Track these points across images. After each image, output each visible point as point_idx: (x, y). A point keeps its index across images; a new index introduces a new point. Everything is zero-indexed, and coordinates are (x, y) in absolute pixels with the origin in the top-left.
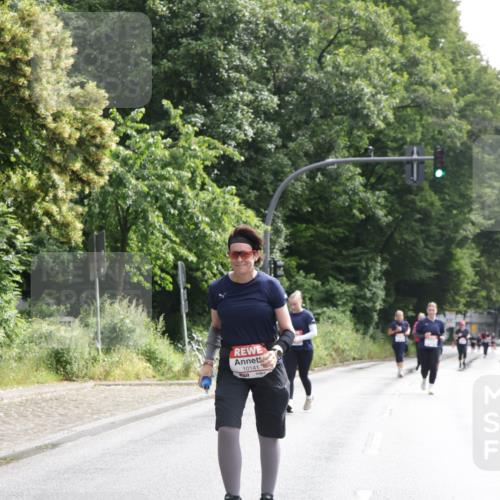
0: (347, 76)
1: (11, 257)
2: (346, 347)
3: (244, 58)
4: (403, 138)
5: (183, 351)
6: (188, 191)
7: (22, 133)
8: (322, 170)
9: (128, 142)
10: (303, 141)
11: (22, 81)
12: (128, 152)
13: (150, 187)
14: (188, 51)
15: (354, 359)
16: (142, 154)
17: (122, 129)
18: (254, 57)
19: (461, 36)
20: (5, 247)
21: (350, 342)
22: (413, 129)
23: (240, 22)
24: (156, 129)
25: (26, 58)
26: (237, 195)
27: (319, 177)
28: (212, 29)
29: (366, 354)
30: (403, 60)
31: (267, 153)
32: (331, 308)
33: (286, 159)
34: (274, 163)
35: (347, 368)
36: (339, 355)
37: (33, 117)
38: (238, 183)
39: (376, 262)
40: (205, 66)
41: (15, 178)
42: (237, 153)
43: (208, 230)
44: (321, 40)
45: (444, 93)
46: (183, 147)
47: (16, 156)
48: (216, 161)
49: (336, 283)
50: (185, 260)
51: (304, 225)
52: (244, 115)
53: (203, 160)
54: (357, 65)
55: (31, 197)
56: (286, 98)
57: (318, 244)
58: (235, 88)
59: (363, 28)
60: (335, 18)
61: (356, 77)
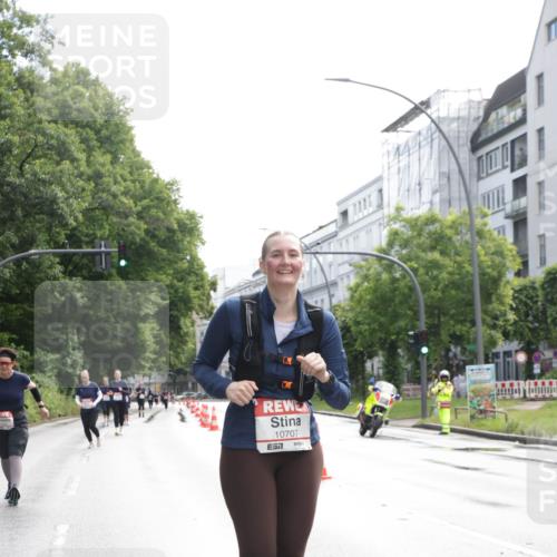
0: (44, 182)
2: (54, 406)
4: (94, 234)
8: (26, 259)
10: (10, 235)
15: (60, 416)
19: (137, 154)
21: (56, 403)
22: (101, 227)
27: (24, 265)
29: (69, 411)
30: (89, 172)
44: (21, 152)
45: (122, 202)
51: (14, 306)
54: (53, 174)
59: (55, 145)
60: (31, 135)
61: (51, 183)
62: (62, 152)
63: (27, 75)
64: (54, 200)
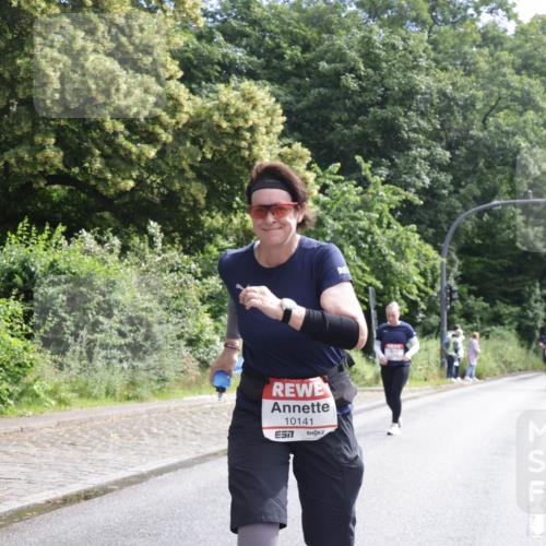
0: (507, 133)
2: (513, 360)
3: (421, 122)
5: (374, 363)
6: (375, 229)
7: (242, 185)
8: (489, 211)
9: (327, 191)
10: (472, 188)
11: (244, 144)
12: (327, 199)
13: (344, 226)
14: (375, 117)
15: (520, 370)
16: (338, 200)
17: (322, 180)
18: (429, 121)
23: (417, 93)
24: (349, 180)
25: (247, 126)
26: (418, 232)
27: (486, 217)
28: (396, 101)
29: (530, 366)
31: (441, 198)
32: (499, 327)
33: (458, 202)
34: (447, 206)
35: (514, 378)
36: (507, 366)
38: (418, 222)
39: (535, 286)
40: (390, 129)
41: (236, 221)
42: (416, 198)
43: (393, 261)
44: (485, 105)
46: (372, 194)
47: (238, 203)
48: (399, 204)
49: (502, 305)
50: (374, 286)
51: (476, 259)
52: (422, 168)
53: (389, 204)
54: (516, 125)
55: (249, 235)
56: (457, 152)
57: (487, 273)
58: (414, 146)
59: (519, 96)
60: (495, 88)
61: (514, 134)
62: (526, 102)
63: (490, 29)
64: (518, 150)
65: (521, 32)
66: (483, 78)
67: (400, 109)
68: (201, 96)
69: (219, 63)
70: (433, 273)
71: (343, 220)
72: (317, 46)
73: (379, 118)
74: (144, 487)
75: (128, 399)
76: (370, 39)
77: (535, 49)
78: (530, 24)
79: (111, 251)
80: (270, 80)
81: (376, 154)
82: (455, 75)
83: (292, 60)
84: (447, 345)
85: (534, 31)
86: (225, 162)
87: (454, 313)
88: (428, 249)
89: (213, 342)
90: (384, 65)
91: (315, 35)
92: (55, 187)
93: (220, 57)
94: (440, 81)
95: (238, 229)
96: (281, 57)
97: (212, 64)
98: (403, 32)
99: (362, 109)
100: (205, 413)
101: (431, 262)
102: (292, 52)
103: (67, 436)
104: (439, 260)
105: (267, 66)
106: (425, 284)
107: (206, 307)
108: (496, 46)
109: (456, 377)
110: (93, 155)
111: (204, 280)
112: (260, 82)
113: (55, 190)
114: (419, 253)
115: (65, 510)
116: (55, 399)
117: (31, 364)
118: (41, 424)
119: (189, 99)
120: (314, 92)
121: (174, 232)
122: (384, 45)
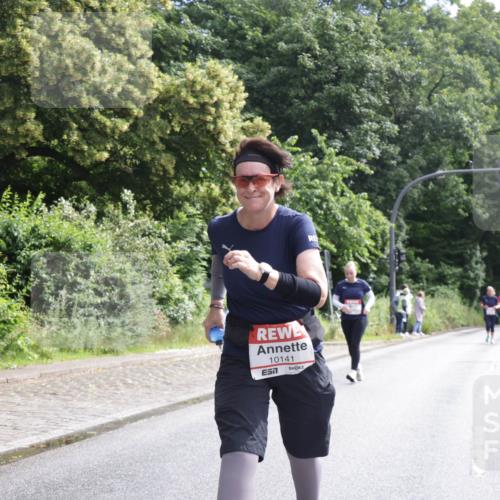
0: (450, 109)
1: (200, 248)
2: (456, 317)
3: (372, 98)
5: (329, 319)
6: (330, 196)
7: (208, 156)
8: (434, 180)
10: (418, 158)
11: (209, 118)
13: (302, 194)
14: (330, 93)
15: (463, 326)
16: (296, 170)
18: (379, 97)
20: (195, 240)
21: (459, 313)
23: (368, 71)
24: (306, 151)
25: (212, 102)
26: (369, 199)
27: (431, 185)
28: (348, 78)
29: (471, 322)
30: (493, 96)
31: (390, 168)
32: (443, 286)
33: (405, 172)
34: (396, 175)
36: (451, 322)
37: (215, 144)
38: (369, 190)
39: (476, 249)
40: (343, 104)
41: (203, 189)
42: (367, 168)
43: (346, 226)
44: (430, 83)
46: (327, 164)
47: (204, 173)
48: (352, 174)
49: (447, 267)
50: (329, 250)
51: (422, 225)
52: (373, 140)
53: (343, 174)
54: (458, 101)
55: (215, 202)
56: (405, 126)
57: (432, 237)
58: (365, 120)
59: (462, 74)
60: (440, 67)
61: (457, 109)
62: (468, 80)
63: (435, 12)
64: (460, 124)
65: (463, 15)
66: (428, 57)
67: (352, 86)
68: (170, 74)
69: (186, 44)
70: (382, 237)
71: (300, 188)
72: (276, 27)
73: (333, 94)
74: (120, 433)
75: (105, 352)
76: (325, 21)
77: (476, 31)
78: (471, 8)
79: (88, 217)
80: (234, 59)
81: (330, 127)
82: (403, 54)
83: (253, 41)
84: (397, 303)
85: (475, 13)
86: (192, 135)
87: (402, 274)
88: (379, 215)
89: (182, 301)
90: (338, 45)
91: (274, 18)
92: (36, 158)
93: (187, 37)
94: (389, 60)
95: (204, 197)
96: (243, 38)
97: (180, 44)
98: (355, 15)
99: (318, 86)
100: (175, 365)
101: (381, 227)
102: (254, 33)
103: (48, 386)
104: (388, 226)
105: (231, 46)
106: (376, 247)
107: (176, 268)
108: (440, 28)
109: (404, 332)
110: (70, 129)
111: (174, 244)
112: (224, 61)
113: (36, 161)
114: (370, 218)
115: (49, 453)
116: (37, 353)
117: (15, 321)
118: (25, 376)
119: (159, 77)
120: (274, 70)
121: (145, 199)
122: (337, 26)
